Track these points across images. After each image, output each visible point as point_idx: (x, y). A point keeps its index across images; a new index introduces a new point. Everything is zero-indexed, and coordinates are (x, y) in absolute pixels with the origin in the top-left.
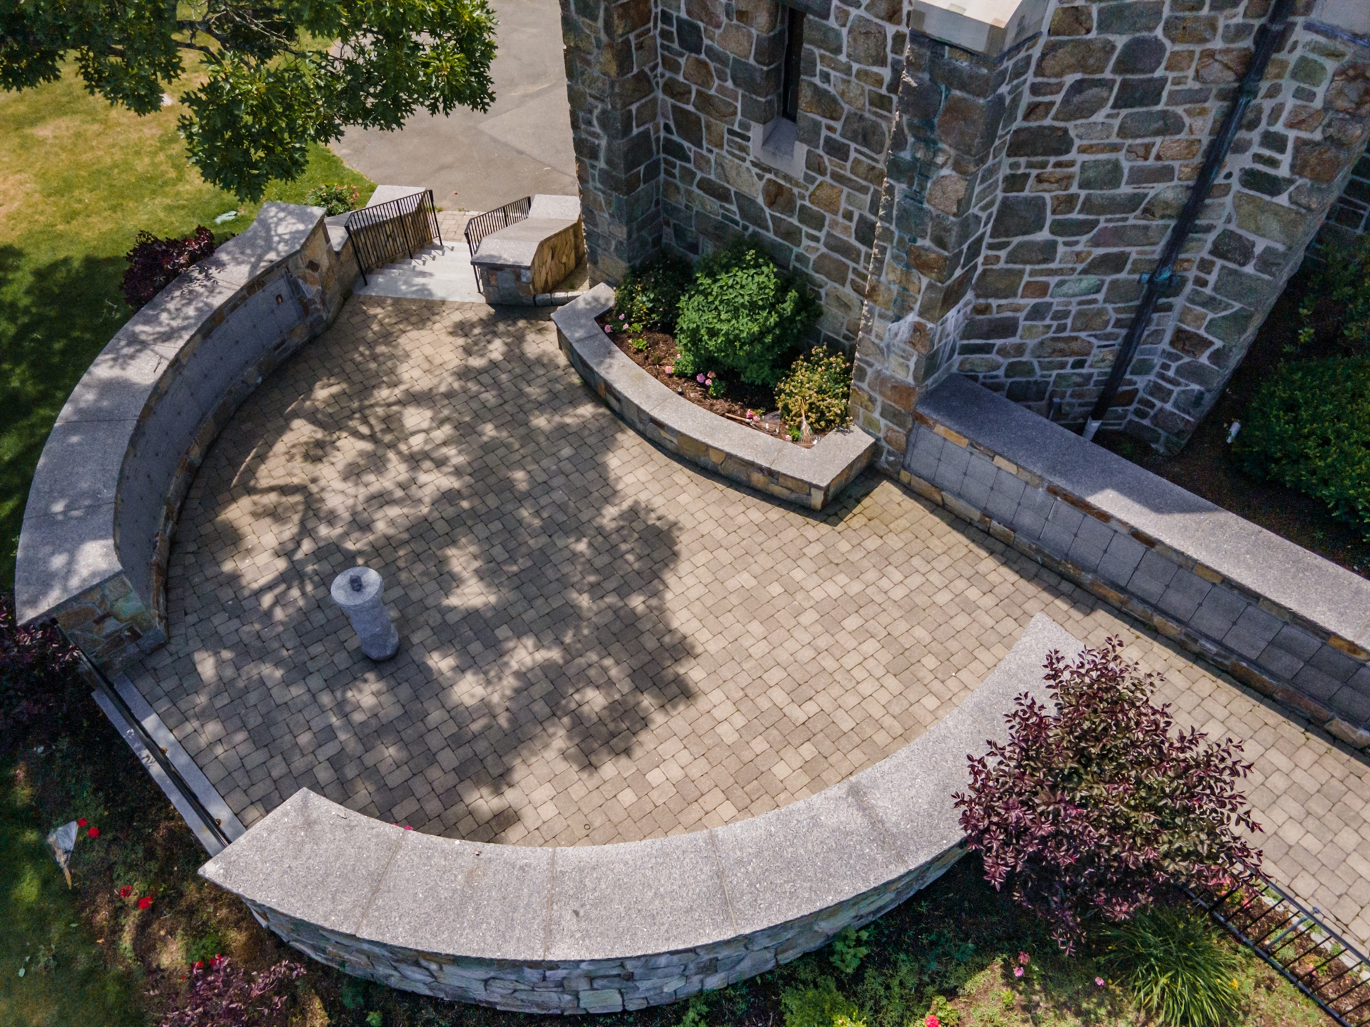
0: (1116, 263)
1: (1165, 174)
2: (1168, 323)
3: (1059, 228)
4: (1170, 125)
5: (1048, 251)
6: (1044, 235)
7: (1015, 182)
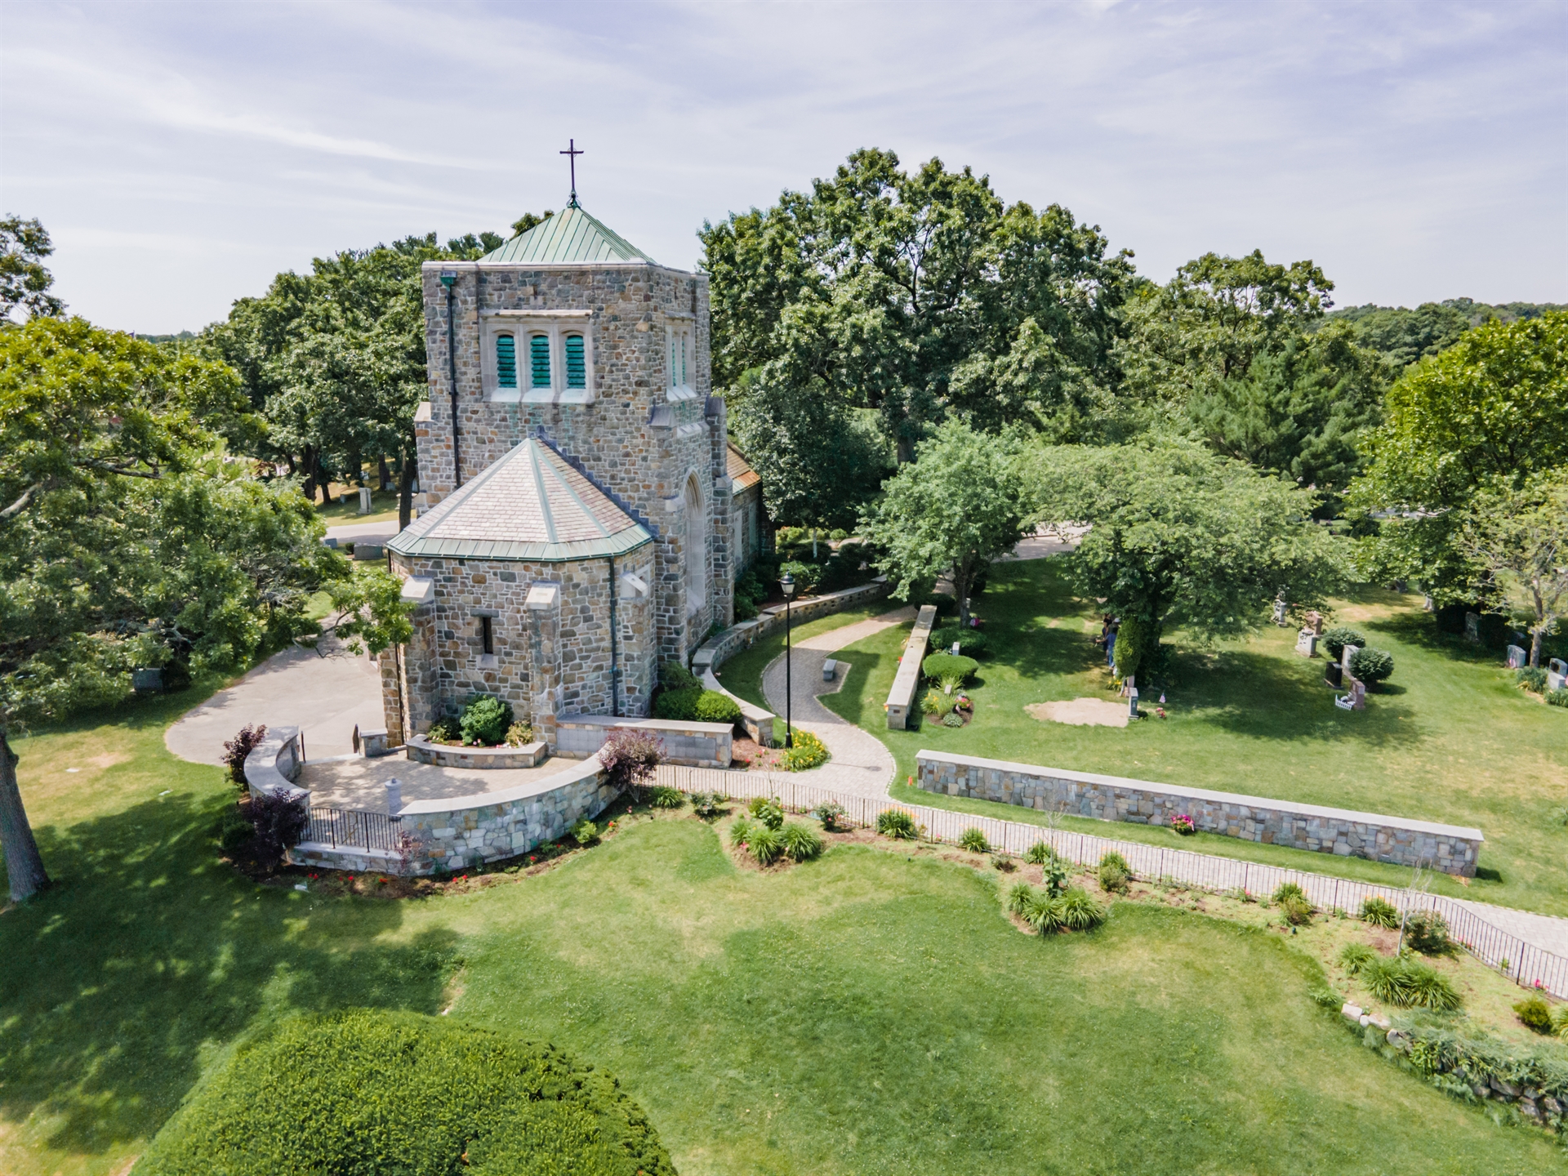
0: (600, 668)
1: (602, 639)
2: (622, 686)
3: (582, 658)
4: (599, 627)
5: (580, 666)
6: (577, 661)
7: (565, 646)
